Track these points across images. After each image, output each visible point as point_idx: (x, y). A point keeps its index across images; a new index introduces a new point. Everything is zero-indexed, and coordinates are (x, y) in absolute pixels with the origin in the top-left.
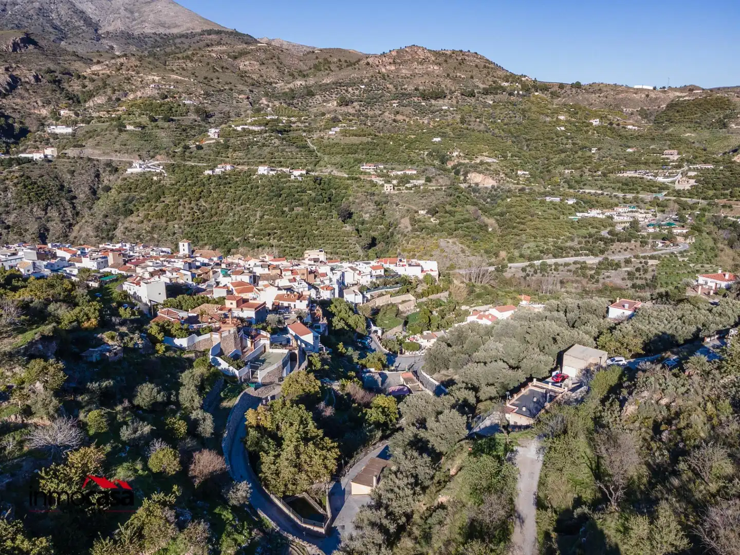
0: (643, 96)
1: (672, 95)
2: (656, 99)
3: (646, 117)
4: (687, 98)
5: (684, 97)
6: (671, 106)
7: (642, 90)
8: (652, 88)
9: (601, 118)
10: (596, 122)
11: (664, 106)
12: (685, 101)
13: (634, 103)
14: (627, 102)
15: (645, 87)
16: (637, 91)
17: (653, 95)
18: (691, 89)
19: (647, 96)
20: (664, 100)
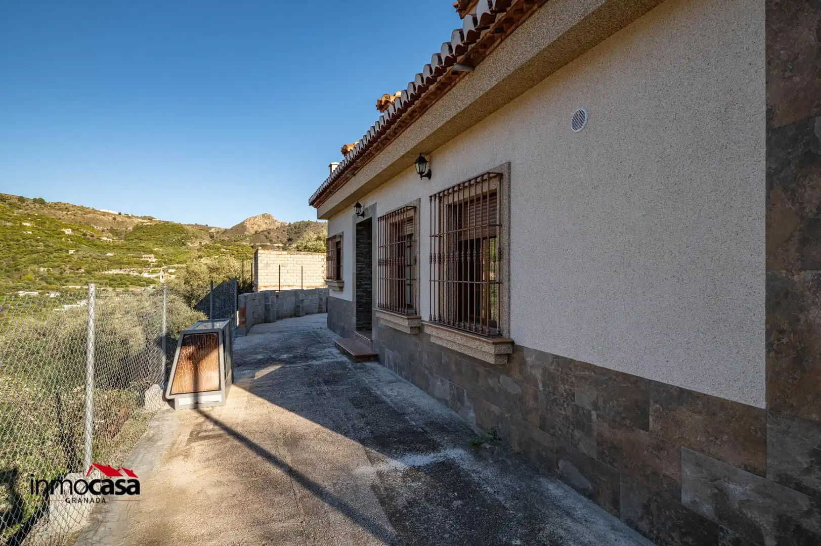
0: (111, 218)
1: (136, 221)
2: (123, 222)
3: (117, 235)
4: (149, 224)
5: (146, 223)
6: (138, 228)
7: (109, 214)
8: (117, 214)
9: (73, 230)
10: (68, 232)
11: (131, 228)
12: (148, 225)
13: (104, 223)
14: (97, 222)
15: (111, 212)
16: (104, 214)
17: (119, 219)
18: (151, 219)
19: (114, 219)
20: (131, 223)
